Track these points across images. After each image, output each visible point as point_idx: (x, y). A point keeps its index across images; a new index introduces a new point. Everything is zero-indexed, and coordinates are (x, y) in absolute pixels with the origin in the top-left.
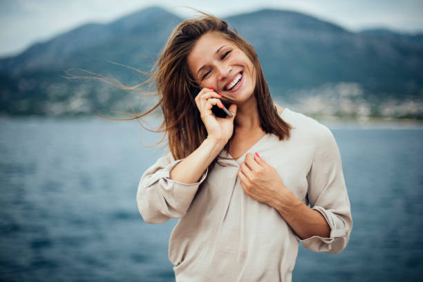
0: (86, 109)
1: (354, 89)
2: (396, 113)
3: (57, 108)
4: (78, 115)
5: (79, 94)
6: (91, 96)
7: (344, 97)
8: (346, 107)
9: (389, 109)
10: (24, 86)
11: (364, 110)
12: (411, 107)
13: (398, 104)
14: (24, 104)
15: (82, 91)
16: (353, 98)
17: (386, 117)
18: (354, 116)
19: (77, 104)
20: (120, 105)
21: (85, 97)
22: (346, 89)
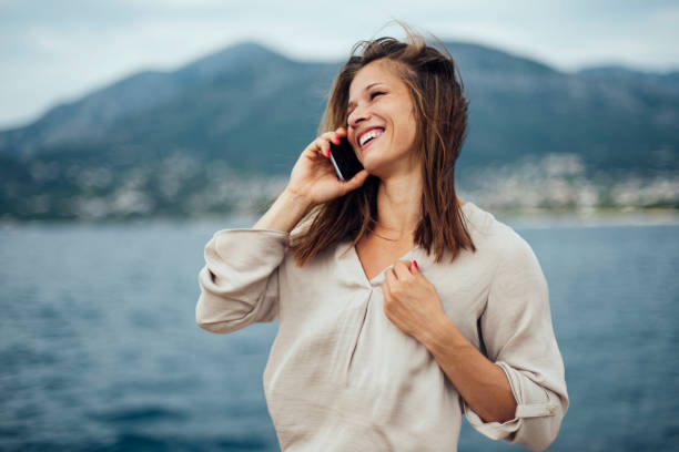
0: (142, 207)
1: (572, 164)
2: (641, 200)
3: (94, 207)
4: (131, 218)
5: (131, 184)
6: (151, 187)
7: (555, 177)
8: (559, 192)
9: (627, 194)
10: (39, 173)
11: (588, 196)
12: (664, 189)
13: (643, 186)
14: (41, 203)
15: (136, 178)
16: (569, 178)
17: (624, 206)
18: (571, 206)
19: (127, 200)
20: (196, 200)
21: (141, 189)
22: (557, 164)
